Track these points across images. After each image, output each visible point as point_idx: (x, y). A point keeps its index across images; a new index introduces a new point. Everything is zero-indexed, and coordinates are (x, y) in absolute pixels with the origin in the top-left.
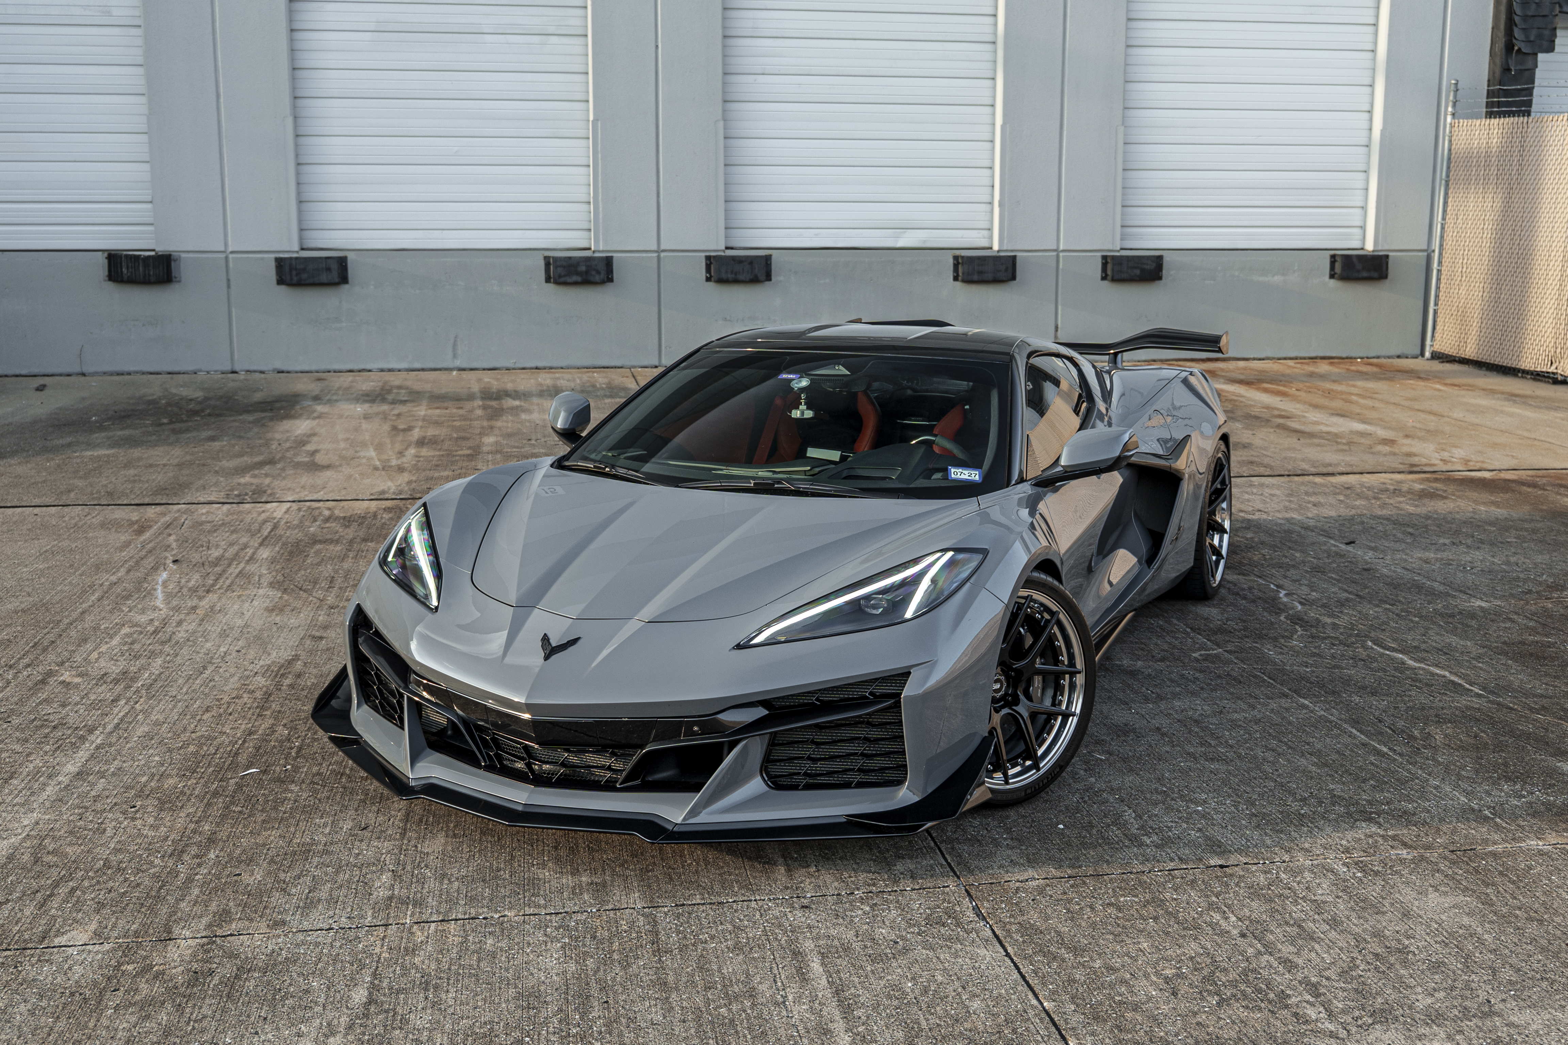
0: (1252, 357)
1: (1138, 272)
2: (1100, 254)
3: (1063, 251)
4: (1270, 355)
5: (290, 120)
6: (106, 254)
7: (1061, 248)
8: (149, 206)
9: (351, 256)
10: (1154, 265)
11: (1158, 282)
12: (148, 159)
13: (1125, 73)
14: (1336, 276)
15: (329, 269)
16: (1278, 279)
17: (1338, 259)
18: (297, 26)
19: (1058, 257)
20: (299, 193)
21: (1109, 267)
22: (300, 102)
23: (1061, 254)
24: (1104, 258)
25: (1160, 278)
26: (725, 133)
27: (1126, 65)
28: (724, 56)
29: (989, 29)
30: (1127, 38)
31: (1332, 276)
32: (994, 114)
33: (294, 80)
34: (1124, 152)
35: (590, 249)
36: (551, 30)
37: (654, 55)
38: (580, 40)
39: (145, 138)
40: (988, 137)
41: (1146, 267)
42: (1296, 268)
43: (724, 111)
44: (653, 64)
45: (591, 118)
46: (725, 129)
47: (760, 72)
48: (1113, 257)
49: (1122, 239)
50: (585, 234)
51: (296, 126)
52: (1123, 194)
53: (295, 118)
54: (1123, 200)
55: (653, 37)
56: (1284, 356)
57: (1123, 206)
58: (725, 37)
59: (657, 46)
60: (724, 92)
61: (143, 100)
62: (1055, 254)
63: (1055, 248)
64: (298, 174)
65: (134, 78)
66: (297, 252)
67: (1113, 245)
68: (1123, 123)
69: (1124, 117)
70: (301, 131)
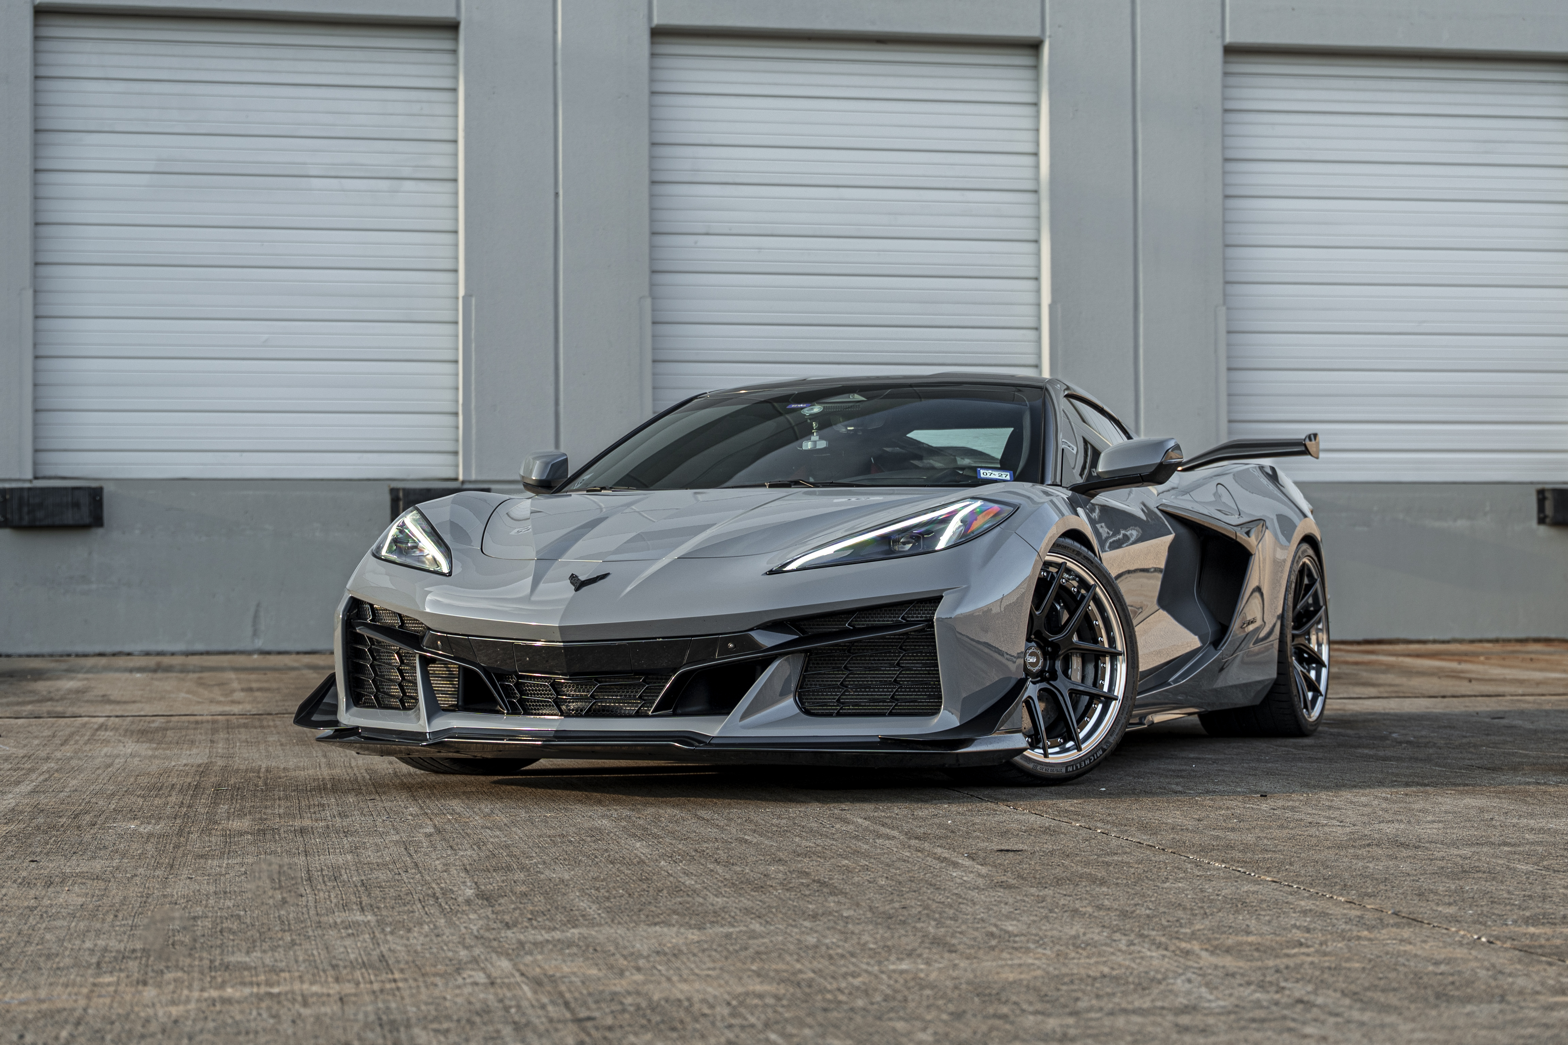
0: (1431, 638)
4: (1458, 635)
5: (29, 293)
9: (108, 488)
13: (1224, 234)
14: (1548, 520)
15: (76, 505)
16: (1462, 524)
17: (1548, 495)
18: (44, 165)
20: (36, 399)
22: (43, 271)
26: (653, 315)
27: (1225, 222)
28: (652, 209)
29: (1029, 173)
30: (1225, 185)
31: (1541, 521)
32: (1038, 291)
33: (36, 239)
34: (1228, 344)
35: (456, 479)
36: (406, 172)
37: (552, 206)
38: (448, 187)
40: (1031, 322)
42: (1488, 509)
43: (652, 285)
44: (552, 219)
45: (462, 292)
46: (653, 310)
47: (703, 231)
50: (449, 459)
51: (36, 304)
52: (1229, 404)
53: (35, 292)
54: (1229, 412)
55: (552, 181)
56: (1478, 636)
57: (1230, 421)
58: (653, 182)
59: (557, 194)
60: (652, 259)
64: (36, 371)
66: (30, 481)
68: (1224, 303)
69: (1225, 295)
70: (43, 310)
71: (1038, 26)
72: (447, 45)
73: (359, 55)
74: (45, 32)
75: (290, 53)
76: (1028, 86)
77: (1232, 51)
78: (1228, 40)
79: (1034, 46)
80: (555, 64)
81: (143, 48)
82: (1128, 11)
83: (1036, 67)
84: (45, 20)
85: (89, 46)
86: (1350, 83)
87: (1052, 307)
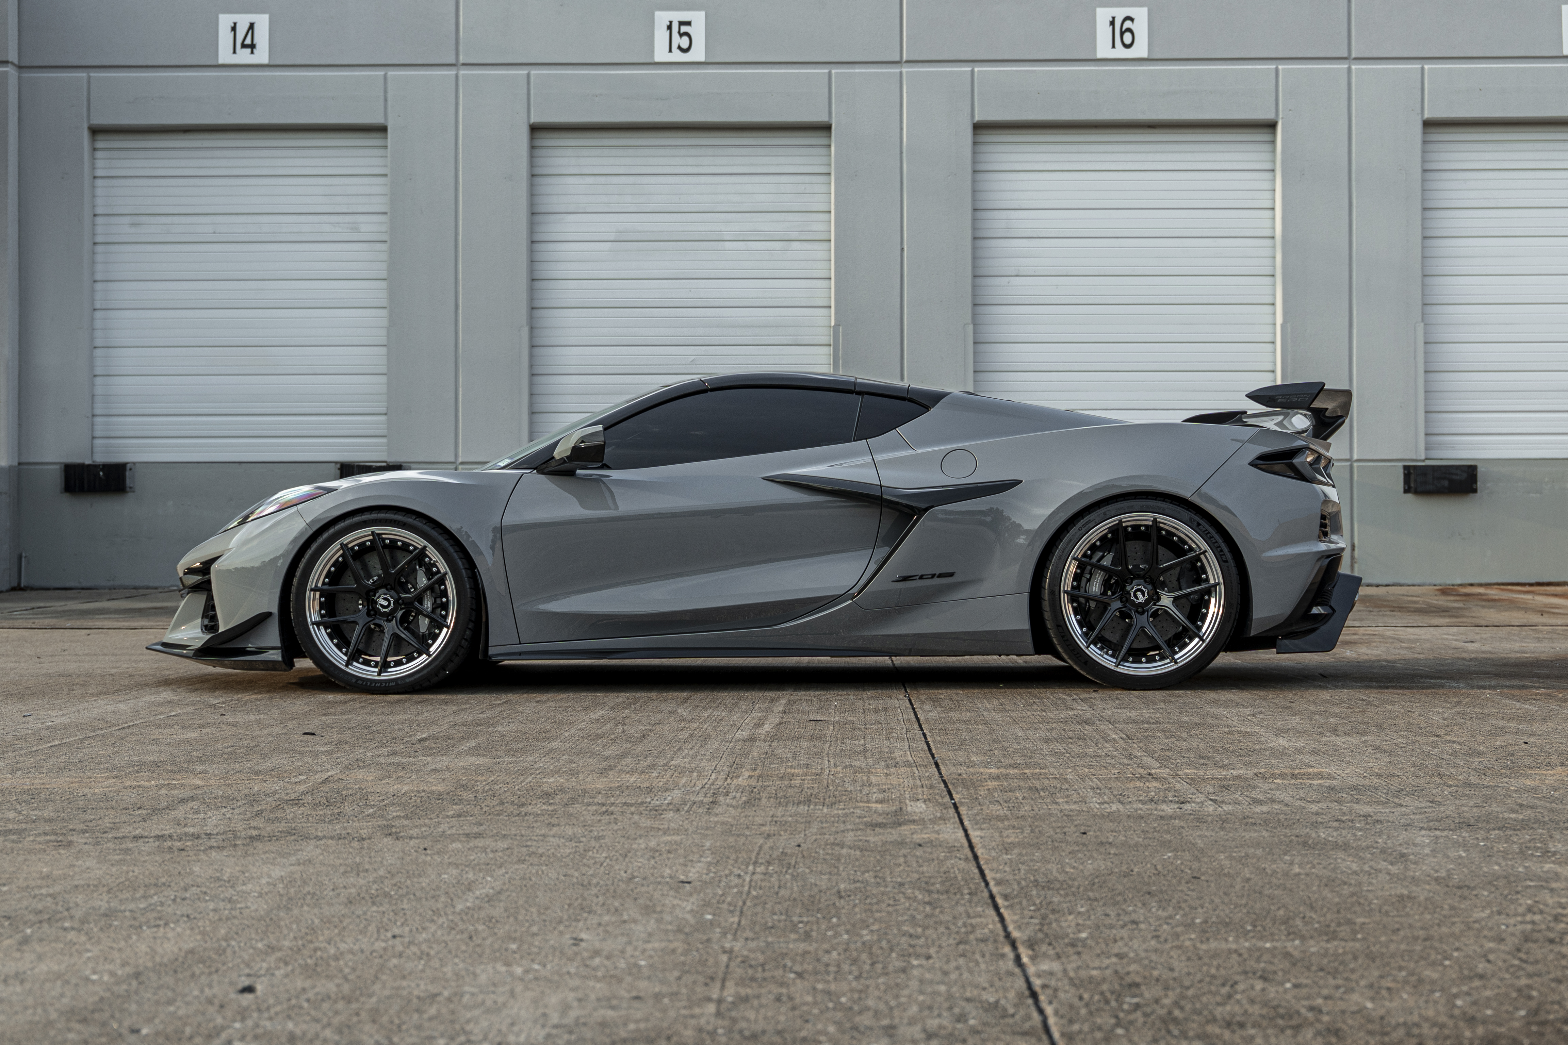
1: (1446, 483)
2: (1401, 464)
3: (1358, 461)
5: (526, 330)
6: (338, 466)
7: (1355, 457)
8: (384, 418)
10: (1465, 476)
11: (1471, 495)
12: (385, 371)
13: (1424, 266)
18: (537, 238)
19: (1351, 467)
20: (531, 404)
21: (1412, 477)
22: (537, 313)
23: (1355, 464)
24: (1406, 468)
25: (1475, 491)
26: (974, 337)
27: (1424, 257)
28: (975, 258)
29: (1268, 223)
30: (1424, 228)
32: (1274, 314)
33: (532, 291)
34: (1425, 353)
36: (794, 235)
37: (899, 258)
38: (824, 245)
39: (383, 350)
40: (1267, 337)
41: (1455, 477)
43: (974, 315)
44: (899, 267)
45: (833, 324)
46: (974, 333)
47: (1014, 273)
48: (1415, 467)
49: (1427, 449)
51: (532, 336)
52: (1426, 399)
53: (532, 328)
54: (1426, 405)
55: (899, 239)
57: (1426, 412)
58: (975, 238)
59: (902, 249)
60: (974, 295)
61: (384, 312)
62: (1348, 464)
63: (1348, 457)
64: (531, 384)
65: (377, 292)
67: (1418, 454)
68: (1423, 321)
69: (1423, 314)
70: (538, 341)
71: (1274, 111)
72: (823, 141)
73: (760, 151)
74: (538, 143)
75: (710, 151)
76: (1267, 156)
77: (1428, 124)
78: (1426, 116)
79: (1271, 126)
80: (901, 153)
81: (606, 152)
82: (1346, 96)
83: (1273, 142)
84: (539, 134)
85: (569, 152)
86: (1530, 146)
87: (1283, 326)
